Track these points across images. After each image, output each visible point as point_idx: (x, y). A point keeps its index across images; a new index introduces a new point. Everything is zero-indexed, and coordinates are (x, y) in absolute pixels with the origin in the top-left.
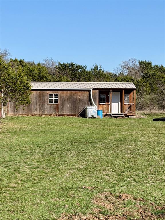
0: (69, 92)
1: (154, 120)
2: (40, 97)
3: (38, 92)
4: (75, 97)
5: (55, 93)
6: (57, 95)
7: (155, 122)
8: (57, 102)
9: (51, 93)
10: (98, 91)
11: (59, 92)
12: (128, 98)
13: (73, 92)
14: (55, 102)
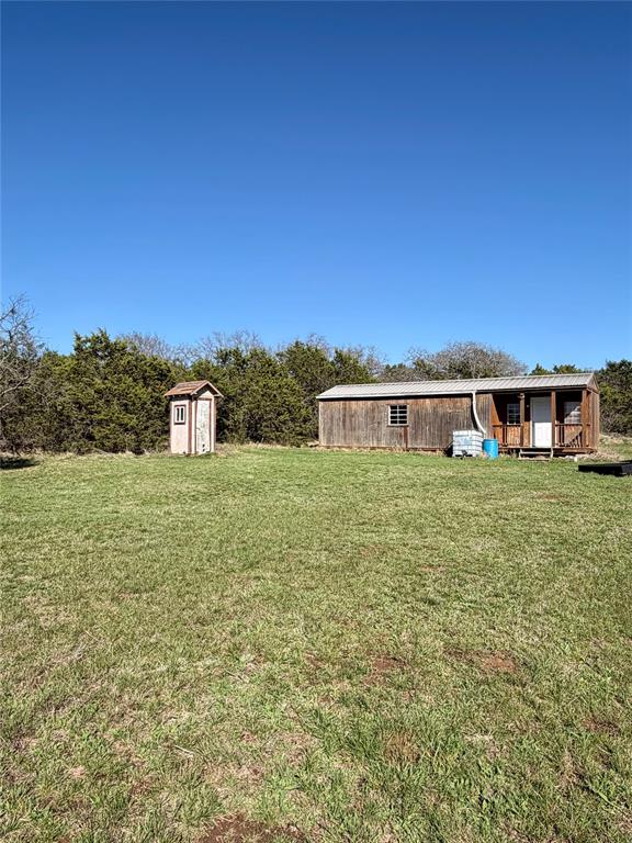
0: (428, 401)
1: (583, 469)
2: (373, 410)
3: (370, 402)
4: (440, 411)
5: (402, 402)
6: (405, 407)
7: (586, 474)
8: (405, 422)
9: (393, 402)
10: (490, 396)
11: (409, 401)
12: (579, 410)
13: (436, 400)
14: (401, 422)
